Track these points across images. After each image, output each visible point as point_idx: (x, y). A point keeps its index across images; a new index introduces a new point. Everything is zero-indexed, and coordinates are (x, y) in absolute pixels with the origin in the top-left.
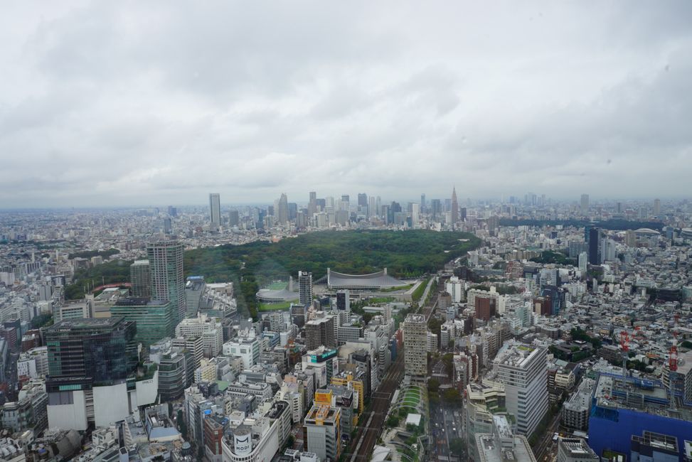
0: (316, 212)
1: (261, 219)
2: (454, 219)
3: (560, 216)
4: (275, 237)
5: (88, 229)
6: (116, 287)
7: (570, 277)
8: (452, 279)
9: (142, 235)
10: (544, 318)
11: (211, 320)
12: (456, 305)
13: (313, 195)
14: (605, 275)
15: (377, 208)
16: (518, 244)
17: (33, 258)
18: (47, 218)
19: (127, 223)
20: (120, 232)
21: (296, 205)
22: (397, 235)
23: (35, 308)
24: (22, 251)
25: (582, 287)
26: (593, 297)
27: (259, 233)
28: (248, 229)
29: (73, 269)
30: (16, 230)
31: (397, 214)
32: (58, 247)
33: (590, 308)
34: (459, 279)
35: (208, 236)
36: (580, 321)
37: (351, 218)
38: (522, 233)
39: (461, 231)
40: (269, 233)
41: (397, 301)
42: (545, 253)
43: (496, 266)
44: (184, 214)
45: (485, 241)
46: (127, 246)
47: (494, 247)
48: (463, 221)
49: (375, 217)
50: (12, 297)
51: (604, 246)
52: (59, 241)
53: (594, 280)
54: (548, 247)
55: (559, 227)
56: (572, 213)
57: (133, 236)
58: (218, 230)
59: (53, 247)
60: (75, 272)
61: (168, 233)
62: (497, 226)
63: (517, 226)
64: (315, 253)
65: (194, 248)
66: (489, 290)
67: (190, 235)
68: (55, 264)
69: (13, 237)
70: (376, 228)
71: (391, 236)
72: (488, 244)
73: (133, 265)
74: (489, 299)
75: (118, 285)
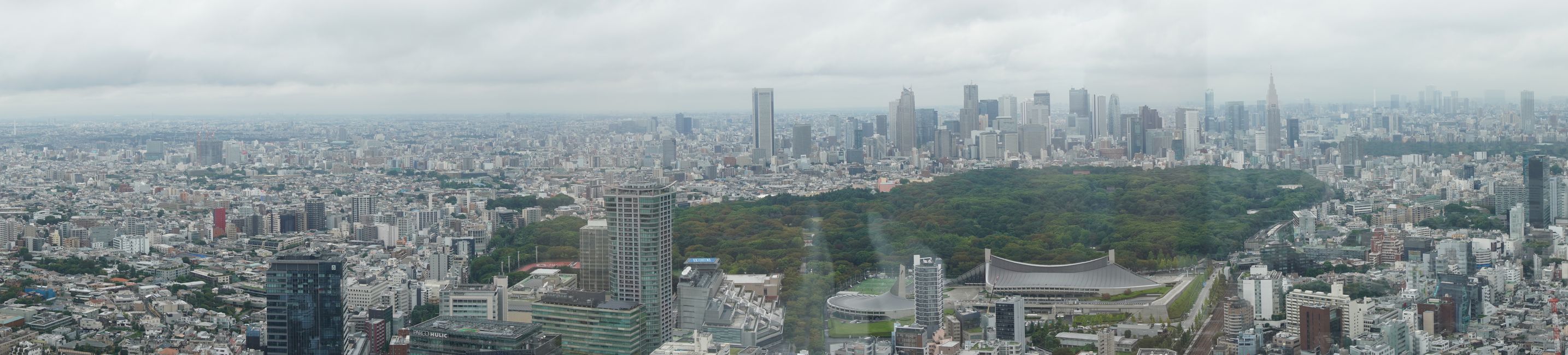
0: (978, 126)
1: (858, 143)
2: (1274, 141)
3: (1484, 134)
4: (883, 181)
5: (527, 156)
6: (555, 268)
7: (1495, 255)
8: (1253, 270)
9: (620, 170)
10: (1441, 341)
11: (719, 349)
12: (1259, 325)
13: (971, 91)
14: (1557, 247)
15: (1111, 118)
16: (1398, 192)
17: (430, 203)
18: (464, 133)
19: (596, 147)
20: (581, 163)
21: (935, 113)
22: (1149, 179)
23: (419, 291)
24: (417, 190)
25: (1513, 272)
26: (1533, 291)
27: (852, 171)
28: (831, 164)
29: (490, 228)
30: (414, 151)
31: (1152, 132)
32: (471, 186)
33: (1526, 313)
34: (1269, 269)
35: (748, 175)
36: (1508, 341)
37: (1054, 141)
38: (1408, 169)
39: (1287, 166)
40: (874, 172)
41: (1134, 321)
42: (1450, 208)
43: (1351, 240)
44: (706, 130)
45: (1334, 187)
46: (588, 190)
47: (1352, 200)
48: (1292, 146)
49: (1105, 138)
50: (391, 267)
51: (1555, 190)
52: (475, 176)
53: (1536, 257)
54: (1458, 196)
55: (1480, 156)
56: (1506, 128)
57: (603, 171)
58: (768, 165)
59: (464, 186)
60: (494, 233)
61: (670, 168)
62: (1361, 157)
63: (1399, 156)
64: (965, 216)
65: (715, 200)
66: (1330, 291)
67: (710, 174)
68: (463, 217)
69: (407, 164)
70: (1106, 164)
71: (1135, 180)
72: (1340, 196)
73: (585, 227)
74: (1327, 311)
75: (562, 264)
